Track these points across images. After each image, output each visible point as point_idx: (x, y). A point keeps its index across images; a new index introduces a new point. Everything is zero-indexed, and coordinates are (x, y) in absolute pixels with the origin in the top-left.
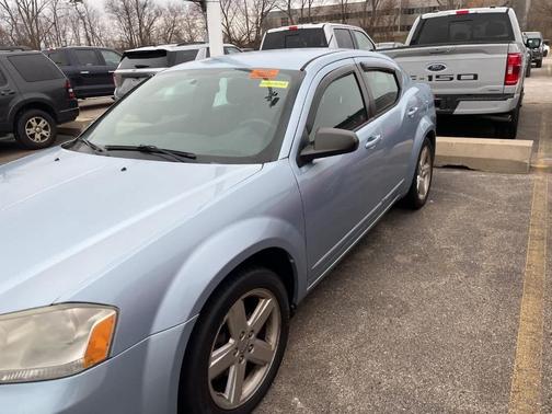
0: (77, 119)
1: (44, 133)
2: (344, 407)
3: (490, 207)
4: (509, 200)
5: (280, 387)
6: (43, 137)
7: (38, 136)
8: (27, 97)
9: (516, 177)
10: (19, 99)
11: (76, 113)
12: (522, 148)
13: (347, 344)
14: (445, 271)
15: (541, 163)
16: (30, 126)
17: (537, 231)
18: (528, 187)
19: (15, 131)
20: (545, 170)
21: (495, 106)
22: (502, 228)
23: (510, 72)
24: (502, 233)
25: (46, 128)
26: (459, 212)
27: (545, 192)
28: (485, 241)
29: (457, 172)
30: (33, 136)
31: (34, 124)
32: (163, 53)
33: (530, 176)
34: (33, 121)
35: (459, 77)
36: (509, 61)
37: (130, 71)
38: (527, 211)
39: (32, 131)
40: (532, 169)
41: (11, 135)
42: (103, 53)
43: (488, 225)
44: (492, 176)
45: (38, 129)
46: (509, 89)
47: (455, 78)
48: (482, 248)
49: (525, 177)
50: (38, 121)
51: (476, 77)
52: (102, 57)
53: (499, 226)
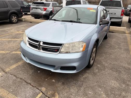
0: (22, 17)
1: (16, 20)
2: (107, 66)
3: (120, 39)
4: (123, 38)
5: (95, 64)
6: (15, 21)
7: (14, 21)
8: (12, 11)
9: (123, 34)
10: (11, 12)
11: (22, 16)
12: (124, 29)
13: (103, 58)
14: (115, 49)
15: (127, 32)
16: (13, 18)
17: (130, 43)
18: (126, 36)
19: (9, 19)
20: (128, 33)
21: (119, 20)
22: (123, 42)
23: (122, 13)
24: (124, 43)
25: (16, 19)
26: (114, 40)
27: (129, 37)
28: (121, 44)
29: (111, 33)
30: (13, 20)
31: (14, 18)
32: (43, 3)
33: (125, 34)
34: (13, 17)
35: (112, 14)
36: (122, 11)
37: (35, 7)
38: (127, 40)
39: (13, 19)
40: (126, 33)
41: (9, 20)
42: (23, 2)
43: (120, 42)
44: (118, 34)
45: (14, 19)
46: (121, 17)
47: (111, 13)
48: (121, 45)
49: (124, 34)
50: (14, 17)
51: (115, 14)
52: (23, 3)
53: (122, 42)
